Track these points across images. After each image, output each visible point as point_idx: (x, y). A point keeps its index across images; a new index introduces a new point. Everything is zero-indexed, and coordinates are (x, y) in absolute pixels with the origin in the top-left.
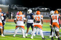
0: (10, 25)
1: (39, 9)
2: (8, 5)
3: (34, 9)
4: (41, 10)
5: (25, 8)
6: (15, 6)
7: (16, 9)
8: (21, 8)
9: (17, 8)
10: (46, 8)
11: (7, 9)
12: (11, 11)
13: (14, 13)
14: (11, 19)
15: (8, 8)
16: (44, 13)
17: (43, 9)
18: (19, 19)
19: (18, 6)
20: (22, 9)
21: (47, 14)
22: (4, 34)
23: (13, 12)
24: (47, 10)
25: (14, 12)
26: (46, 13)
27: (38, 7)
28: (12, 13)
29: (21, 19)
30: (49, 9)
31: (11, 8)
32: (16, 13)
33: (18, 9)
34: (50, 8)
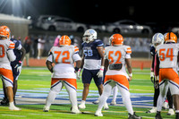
0: (36, 76)
1: (120, 27)
2: (29, 18)
3: (104, 28)
4: (126, 31)
5: (78, 25)
6: (50, 19)
7: (52, 28)
8: (65, 24)
9: (55, 24)
10: (140, 25)
11: (26, 29)
12: (37, 35)
13: (48, 41)
14: (39, 58)
15: (29, 25)
16: (134, 39)
17: (131, 27)
18: (61, 57)
19: (58, 18)
20: (71, 27)
21: (141, 44)
22: (17, 103)
23: (42, 39)
24: (143, 31)
25: (46, 37)
26: (141, 40)
27: (117, 23)
28: (39, 40)
29: (68, 58)
30: (148, 28)
31: (38, 24)
32: (51, 42)
33: (58, 29)
34: (152, 26)
